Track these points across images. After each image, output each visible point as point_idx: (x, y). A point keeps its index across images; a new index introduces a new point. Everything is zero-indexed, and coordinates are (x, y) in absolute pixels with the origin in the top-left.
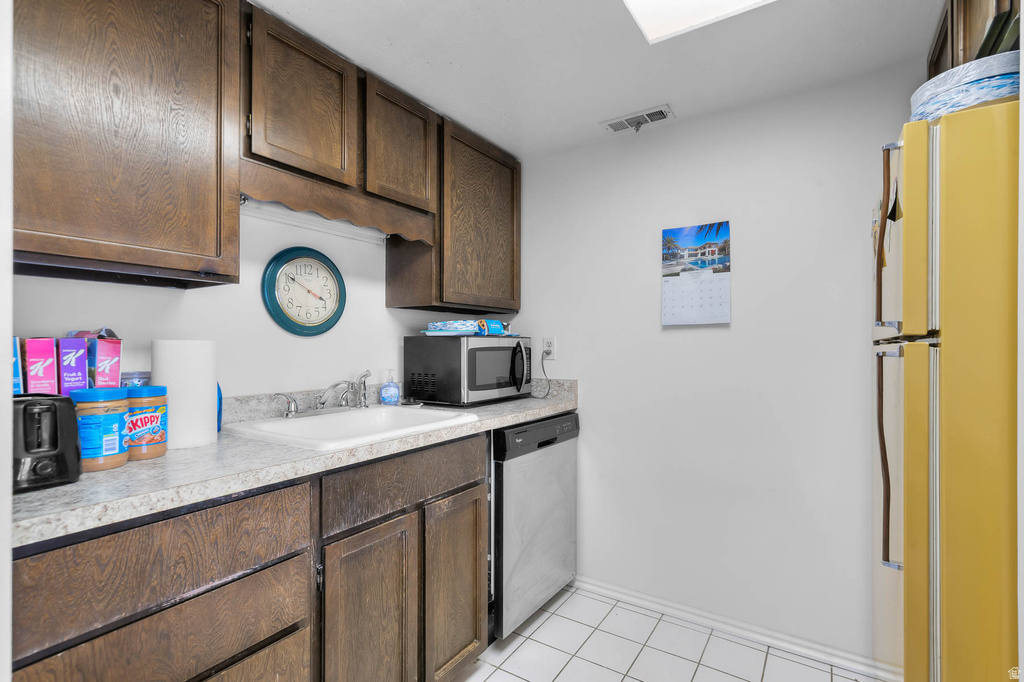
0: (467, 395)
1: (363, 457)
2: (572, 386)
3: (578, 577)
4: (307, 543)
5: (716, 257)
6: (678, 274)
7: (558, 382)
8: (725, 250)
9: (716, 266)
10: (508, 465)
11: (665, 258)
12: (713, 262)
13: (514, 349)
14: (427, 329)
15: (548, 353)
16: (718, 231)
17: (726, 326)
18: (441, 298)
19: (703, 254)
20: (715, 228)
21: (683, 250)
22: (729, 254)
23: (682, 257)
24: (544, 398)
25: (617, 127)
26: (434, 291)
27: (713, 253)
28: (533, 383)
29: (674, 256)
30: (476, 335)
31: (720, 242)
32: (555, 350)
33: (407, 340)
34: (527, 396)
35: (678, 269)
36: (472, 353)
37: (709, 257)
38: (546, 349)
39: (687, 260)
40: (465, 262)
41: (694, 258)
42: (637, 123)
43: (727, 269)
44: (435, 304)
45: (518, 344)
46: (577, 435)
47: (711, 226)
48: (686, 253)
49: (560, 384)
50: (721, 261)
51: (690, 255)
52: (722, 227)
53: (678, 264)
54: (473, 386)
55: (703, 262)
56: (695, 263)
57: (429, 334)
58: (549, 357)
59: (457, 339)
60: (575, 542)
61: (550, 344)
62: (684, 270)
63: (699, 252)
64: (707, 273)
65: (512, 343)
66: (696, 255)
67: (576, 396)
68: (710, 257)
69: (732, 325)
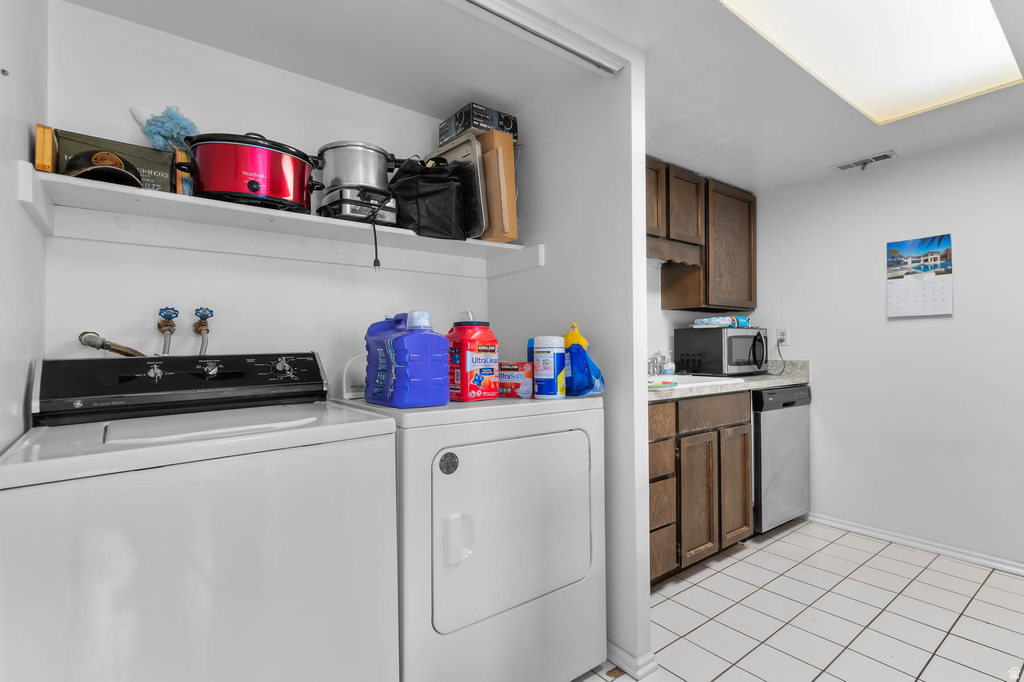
0: (727, 368)
1: (695, 394)
2: (805, 366)
3: (811, 513)
4: (673, 434)
5: (938, 262)
6: (902, 277)
7: (792, 362)
8: (947, 257)
9: (938, 270)
10: (764, 415)
11: (890, 265)
12: (936, 266)
13: (755, 337)
14: (693, 323)
15: (781, 341)
16: (939, 243)
17: (949, 316)
18: (707, 301)
19: (926, 261)
20: (937, 240)
21: (907, 258)
22: (950, 259)
23: (906, 263)
24: (779, 374)
25: (843, 168)
26: (702, 297)
27: (935, 259)
28: (769, 363)
29: (899, 263)
30: (730, 327)
31: (942, 250)
32: (788, 338)
33: (677, 332)
34: (765, 373)
35: (903, 273)
36: (730, 339)
37: (931, 263)
38: (780, 337)
39: (910, 265)
40: (721, 276)
41: (916, 264)
42: (864, 164)
43: (949, 271)
44: (703, 306)
45: (759, 334)
46: (809, 403)
47: (933, 238)
48: (909, 261)
49: (793, 364)
50: (942, 266)
51: (913, 262)
52: (944, 239)
53: (901, 269)
54: (730, 363)
55: (926, 267)
56: (919, 268)
57: (695, 327)
58: (783, 344)
59: (720, 330)
60: (809, 485)
61: (783, 334)
62: (907, 274)
63: (922, 259)
64: (930, 275)
65: (754, 333)
66: (919, 261)
67: (808, 373)
68: (933, 263)
69: (954, 316)
